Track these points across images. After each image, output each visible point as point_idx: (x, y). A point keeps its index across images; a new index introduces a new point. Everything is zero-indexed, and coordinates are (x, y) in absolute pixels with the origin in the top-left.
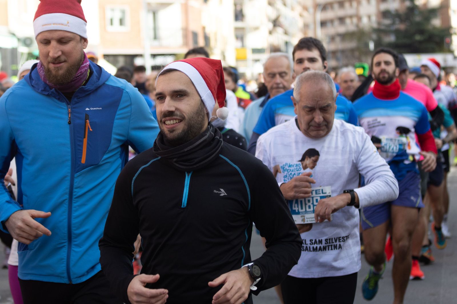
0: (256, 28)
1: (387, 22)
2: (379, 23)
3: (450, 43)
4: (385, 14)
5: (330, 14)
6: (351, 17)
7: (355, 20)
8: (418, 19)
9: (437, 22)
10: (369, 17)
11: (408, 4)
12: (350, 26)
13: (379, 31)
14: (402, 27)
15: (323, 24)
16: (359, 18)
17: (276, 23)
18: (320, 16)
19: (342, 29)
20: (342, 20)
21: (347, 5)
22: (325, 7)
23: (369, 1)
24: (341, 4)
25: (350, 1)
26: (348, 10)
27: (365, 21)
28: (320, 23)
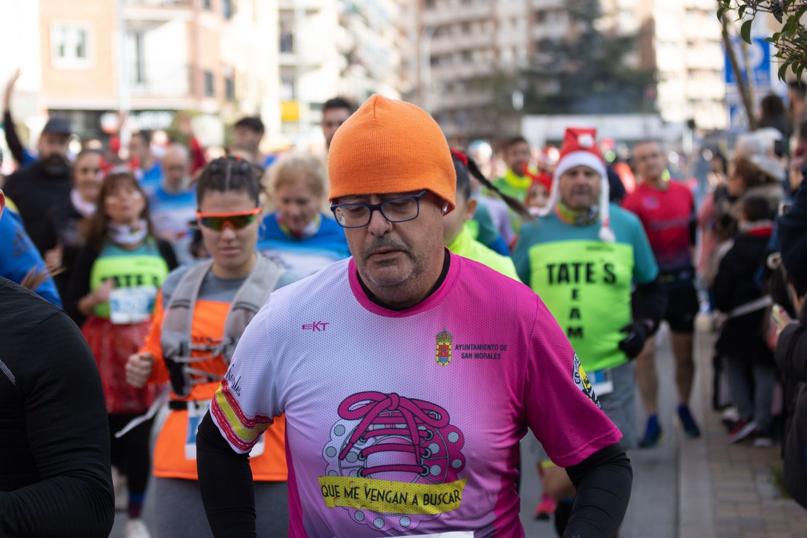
0: (317, 67)
1: (545, 58)
2: (532, 60)
3: (655, 96)
4: (543, 45)
5: (445, 44)
6: (483, 49)
7: (490, 55)
8: (599, 53)
9: (632, 61)
10: (514, 49)
11: (582, 27)
12: (481, 65)
13: (531, 75)
14: (569, 66)
15: (434, 60)
16: (497, 51)
17: (351, 57)
18: (429, 46)
19: (466, 71)
20: (466, 54)
21: (476, 28)
22: (438, 31)
23: (514, 20)
24: (466, 25)
25: (482, 21)
26: (478, 37)
27: (507, 57)
28: (430, 59)
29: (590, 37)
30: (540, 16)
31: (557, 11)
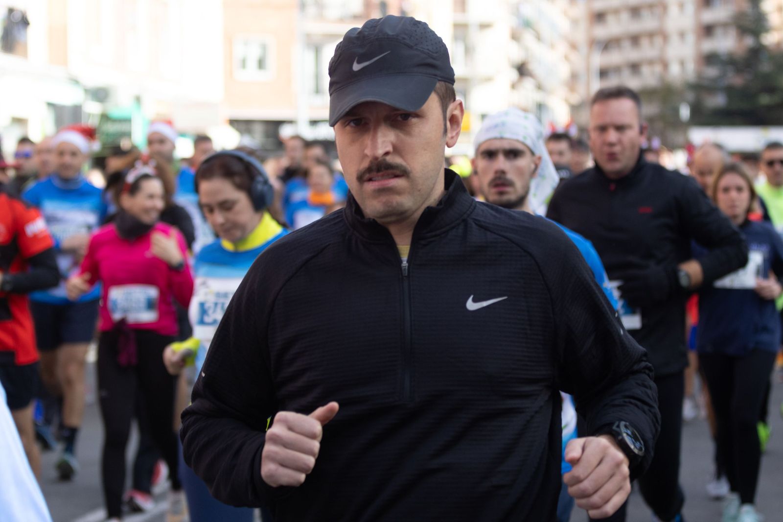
0: (489, 79)
1: (712, 72)
2: (699, 75)
4: (710, 59)
5: (615, 58)
6: (651, 62)
7: (658, 69)
8: (765, 67)
10: (682, 63)
11: (749, 41)
12: (649, 78)
13: (700, 87)
14: (736, 80)
15: (604, 73)
16: (665, 65)
17: (522, 70)
18: (598, 60)
19: (634, 83)
20: (635, 67)
21: (645, 42)
22: (607, 45)
23: (682, 35)
24: (635, 40)
25: (651, 35)
26: (647, 51)
27: (675, 70)
28: (599, 72)
29: (757, 52)
30: (708, 30)
31: (725, 25)
